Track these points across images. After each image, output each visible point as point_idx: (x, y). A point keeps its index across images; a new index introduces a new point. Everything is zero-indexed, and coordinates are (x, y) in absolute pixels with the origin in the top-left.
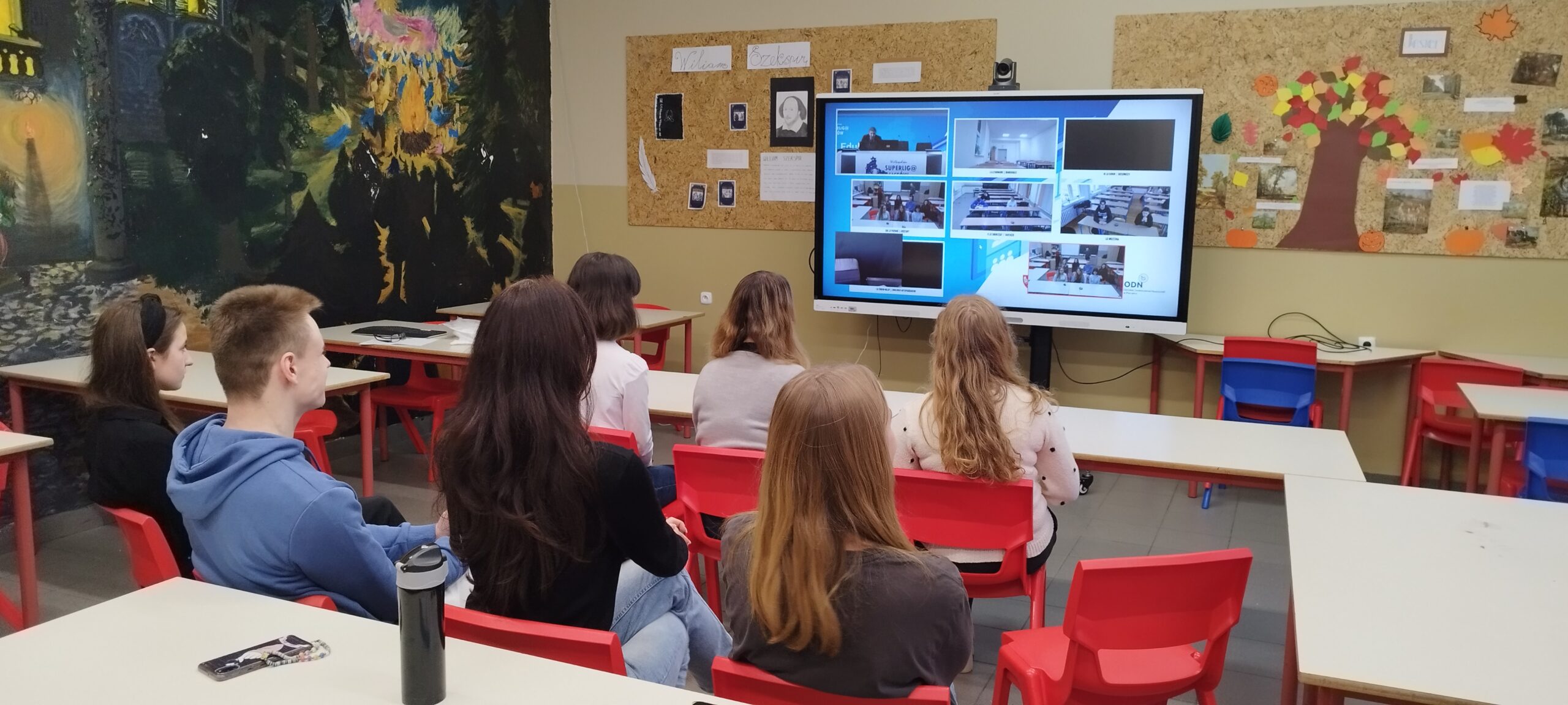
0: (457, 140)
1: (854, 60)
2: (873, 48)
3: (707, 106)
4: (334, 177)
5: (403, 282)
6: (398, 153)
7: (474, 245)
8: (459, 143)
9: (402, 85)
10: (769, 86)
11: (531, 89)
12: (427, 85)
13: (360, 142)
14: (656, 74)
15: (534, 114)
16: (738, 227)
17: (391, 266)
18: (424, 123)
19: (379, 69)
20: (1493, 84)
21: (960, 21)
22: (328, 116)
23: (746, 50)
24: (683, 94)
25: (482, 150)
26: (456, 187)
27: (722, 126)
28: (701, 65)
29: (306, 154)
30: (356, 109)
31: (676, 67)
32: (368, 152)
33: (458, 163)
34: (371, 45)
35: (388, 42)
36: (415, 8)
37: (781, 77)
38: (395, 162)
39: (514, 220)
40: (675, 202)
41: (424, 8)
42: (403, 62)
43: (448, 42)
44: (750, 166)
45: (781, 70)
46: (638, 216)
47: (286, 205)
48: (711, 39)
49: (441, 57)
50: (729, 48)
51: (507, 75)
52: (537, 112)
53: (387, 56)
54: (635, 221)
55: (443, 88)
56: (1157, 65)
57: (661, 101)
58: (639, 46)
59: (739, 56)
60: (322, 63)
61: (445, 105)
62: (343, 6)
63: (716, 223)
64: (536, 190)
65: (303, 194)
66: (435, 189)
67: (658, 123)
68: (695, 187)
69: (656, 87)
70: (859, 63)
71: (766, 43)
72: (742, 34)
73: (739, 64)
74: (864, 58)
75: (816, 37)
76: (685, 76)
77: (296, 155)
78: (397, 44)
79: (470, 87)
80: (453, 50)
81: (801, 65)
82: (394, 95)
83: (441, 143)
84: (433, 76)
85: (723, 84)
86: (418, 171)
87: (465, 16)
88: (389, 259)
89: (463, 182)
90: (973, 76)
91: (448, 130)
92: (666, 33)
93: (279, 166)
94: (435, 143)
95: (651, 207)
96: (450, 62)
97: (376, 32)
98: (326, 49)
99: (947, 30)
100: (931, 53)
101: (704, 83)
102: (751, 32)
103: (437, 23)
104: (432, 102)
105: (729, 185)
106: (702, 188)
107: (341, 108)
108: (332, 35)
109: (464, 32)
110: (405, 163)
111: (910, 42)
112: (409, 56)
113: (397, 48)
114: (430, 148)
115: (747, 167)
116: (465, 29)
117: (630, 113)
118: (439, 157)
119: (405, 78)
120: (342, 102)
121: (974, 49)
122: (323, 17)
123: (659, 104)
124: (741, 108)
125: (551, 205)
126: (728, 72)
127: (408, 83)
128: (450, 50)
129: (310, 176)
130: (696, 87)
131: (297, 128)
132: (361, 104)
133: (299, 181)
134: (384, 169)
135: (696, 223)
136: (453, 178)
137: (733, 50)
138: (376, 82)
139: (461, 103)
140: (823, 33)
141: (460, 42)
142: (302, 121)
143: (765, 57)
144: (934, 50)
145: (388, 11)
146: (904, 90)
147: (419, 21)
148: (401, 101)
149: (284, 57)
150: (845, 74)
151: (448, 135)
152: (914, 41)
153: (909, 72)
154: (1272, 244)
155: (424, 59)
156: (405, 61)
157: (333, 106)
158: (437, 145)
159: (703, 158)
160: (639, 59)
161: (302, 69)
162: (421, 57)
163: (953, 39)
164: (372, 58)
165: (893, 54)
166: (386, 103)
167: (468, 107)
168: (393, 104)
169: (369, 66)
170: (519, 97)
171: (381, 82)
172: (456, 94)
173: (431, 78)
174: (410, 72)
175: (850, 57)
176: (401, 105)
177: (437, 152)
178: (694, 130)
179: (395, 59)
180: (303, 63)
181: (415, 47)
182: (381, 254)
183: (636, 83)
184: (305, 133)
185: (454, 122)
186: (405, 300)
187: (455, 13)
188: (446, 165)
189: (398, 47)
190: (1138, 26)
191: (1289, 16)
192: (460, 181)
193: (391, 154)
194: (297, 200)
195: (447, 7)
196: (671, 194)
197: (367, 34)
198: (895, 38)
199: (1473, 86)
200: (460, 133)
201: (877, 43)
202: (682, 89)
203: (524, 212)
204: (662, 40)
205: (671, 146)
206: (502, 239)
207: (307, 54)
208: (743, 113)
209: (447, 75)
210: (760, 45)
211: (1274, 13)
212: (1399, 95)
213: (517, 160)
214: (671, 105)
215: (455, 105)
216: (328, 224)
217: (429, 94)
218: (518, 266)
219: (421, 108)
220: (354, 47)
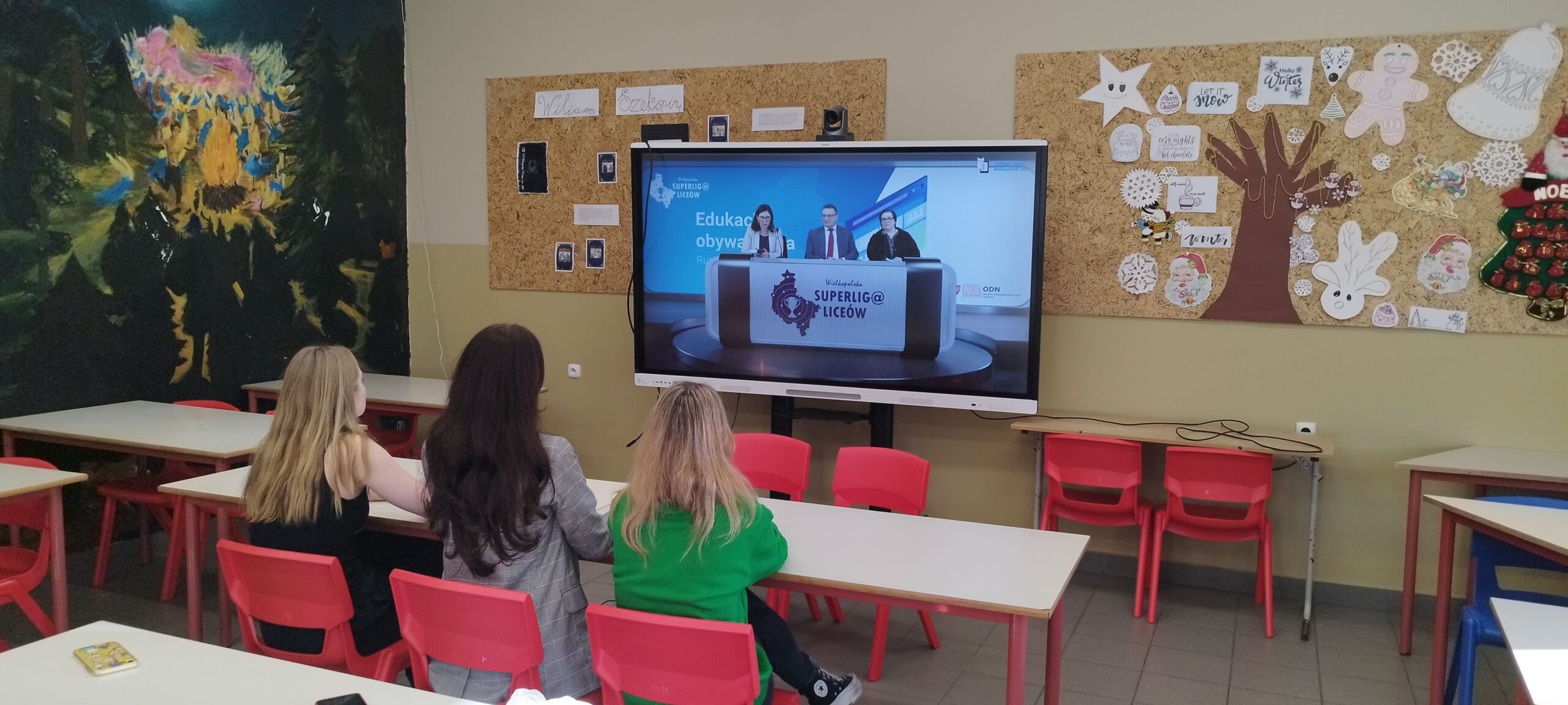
0: (280, 195)
1: (732, 106)
2: (752, 92)
3: (573, 156)
4: (110, 238)
5: (205, 358)
6: (200, 210)
7: (303, 313)
8: (282, 198)
9: (205, 131)
10: (640, 134)
11: (380, 137)
12: (240, 132)
13: (147, 197)
14: (518, 121)
15: (384, 165)
16: (608, 291)
17: (190, 340)
18: (236, 175)
19: (174, 114)
20: (1442, 131)
21: (846, 61)
22: (101, 167)
23: (614, 94)
24: (547, 143)
25: (314, 205)
26: (279, 248)
27: (590, 179)
28: (566, 111)
29: (70, 212)
30: (141, 159)
31: (538, 113)
32: (157, 208)
33: (280, 221)
34: (163, 86)
35: (186, 82)
36: (223, 45)
37: (653, 123)
38: (195, 221)
39: (358, 284)
40: (540, 263)
41: (236, 45)
42: (207, 106)
43: (269, 84)
44: (620, 223)
45: (653, 116)
46: (500, 278)
47: (40, 272)
48: (577, 82)
49: (259, 99)
50: (596, 91)
51: (349, 121)
52: (387, 163)
53: (185, 99)
54: (496, 284)
55: (262, 135)
56: (1064, 111)
57: (524, 151)
58: (500, 90)
59: (607, 101)
60: (92, 105)
61: (264, 154)
62: (122, 41)
63: (585, 286)
64: (387, 250)
65: (65, 258)
66: (251, 249)
67: (520, 175)
68: (561, 247)
69: (518, 135)
70: (737, 109)
71: (636, 86)
72: (610, 75)
73: (607, 109)
74: (743, 103)
75: (690, 80)
76: (549, 122)
77: (55, 212)
78: (198, 85)
79: (299, 134)
80: (276, 93)
81: (675, 110)
82: (194, 143)
83: (258, 197)
84: (248, 121)
85: (590, 131)
86: (227, 230)
87: (292, 55)
88: (186, 330)
89: (288, 242)
90: (861, 124)
91: (268, 183)
92: (529, 75)
93: (30, 225)
94: (249, 197)
95: (513, 268)
96: (271, 106)
97: (169, 71)
98: (99, 89)
99: (832, 71)
100: (815, 97)
101: (569, 130)
102: (620, 73)
103: (254, 63)
104: (246, 151)
105: (597, 244)
106: (568, 247)
107: (120, 158)
108: (107, 73)
109: (290, 73)
110: (209, 220)
111: (792, 85)
112: (214, 99)
113: (198, 89)
114: (244, 203)
115: (617, 224)
116: (292, 69)
117: (490, 163)
118: (256, 214)
119: (210, 123)
120: (120, 151)
121: (861, 93)
122: (95, 53)
123: (521, 154)
124: (610, 158)
125: (407, 266)
126: (595, 118)
127: (213, 129)
128: (271, 92)
129: (75, 237)
130: (561, 135)
131: (58, 182)
132: (147, 153)
133: (59, 243)
134: (179, 227)
135: (563, 287)
136: (275, 237)
137: (600, 93)
138: (169, 128)
139: (287, 152)
140: (698, 75)
141: (285, 84)
142: (64, 172)
143: (635, 102)
144: (818, 93)
145: (185, 47)
146: (786, 140)
147: (228, 60)
148: (204, 150)
149: (38, 98)
150: (722, 121)
151: (268, 188)
152: (796, 83)
153: (793, 118)
154: (1196, 314)
155: (235, 102)
156: (210, 105)
157: (108, 155)
158: (253, 200)
159: (570, 214)
160: (500, 104)
161: (64, 113)
162: (231, 99)
163: (839, 82)
164: (163, 100)
165: (773, 98)
166: (183, 153)
167: (295, 157)
168: (192, 154)
169: (160, 110)
170: (364, 146)
171: (177, 127)
172: (280, 143)
173: (245, 124)
174: (217, 118)
175: (727, 101)
176: (204, 155)
177: (253, 208)
178: (559, 183)
179: (196, 102)
180: (65, 106)
181: (223, 88)
182: (176, 326)
183: (497, 130)
184: (68, 187)
185: (276, 174)
186: (208, 378)
187: (278, 51)
188: (266, 222)
189: (200, 88)
190: (1041, 66)
191: (1209, 54)
192: (285, 240)
193: (190, 210)
194: (56, 265)
195: (268, 43)
196: (536, 255)
197: (156, 73)
198: (775, 80)
199: (1420, 134)
200: (284, 186)
201: (757, 87)
202: (546, 138)
203: (371, 275)
204: (524, 83)
205: (535, 200)
206: (341, 305)
207: (71, 95)
208: (612, 163)
209: (267, 120)
210: (629, 88)
211: (1193, 51)
212: (1335, 144)
213: (361, 216)
214: (534, 154)
215: (278, 155)
216: (99, 293)
217: (244, 141)
218: (363, 335)
219: (230, 157)
220: (139, 87)
